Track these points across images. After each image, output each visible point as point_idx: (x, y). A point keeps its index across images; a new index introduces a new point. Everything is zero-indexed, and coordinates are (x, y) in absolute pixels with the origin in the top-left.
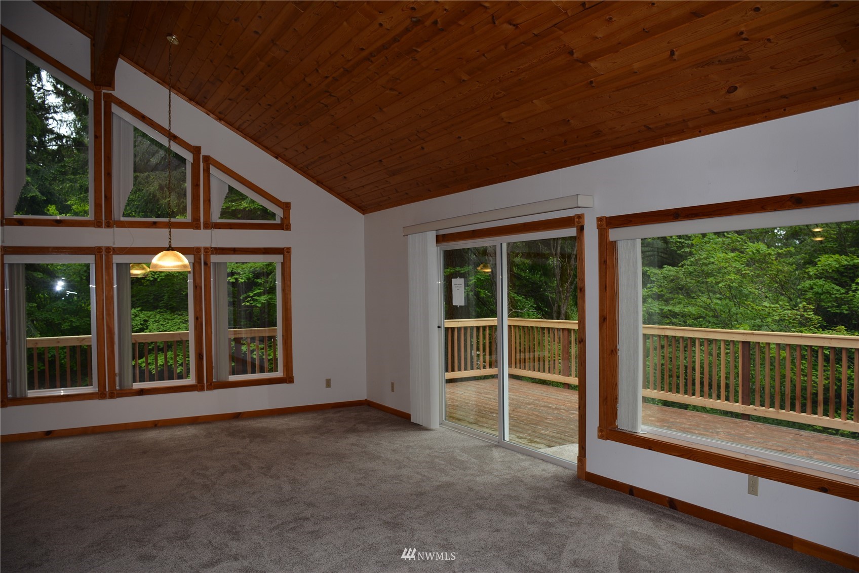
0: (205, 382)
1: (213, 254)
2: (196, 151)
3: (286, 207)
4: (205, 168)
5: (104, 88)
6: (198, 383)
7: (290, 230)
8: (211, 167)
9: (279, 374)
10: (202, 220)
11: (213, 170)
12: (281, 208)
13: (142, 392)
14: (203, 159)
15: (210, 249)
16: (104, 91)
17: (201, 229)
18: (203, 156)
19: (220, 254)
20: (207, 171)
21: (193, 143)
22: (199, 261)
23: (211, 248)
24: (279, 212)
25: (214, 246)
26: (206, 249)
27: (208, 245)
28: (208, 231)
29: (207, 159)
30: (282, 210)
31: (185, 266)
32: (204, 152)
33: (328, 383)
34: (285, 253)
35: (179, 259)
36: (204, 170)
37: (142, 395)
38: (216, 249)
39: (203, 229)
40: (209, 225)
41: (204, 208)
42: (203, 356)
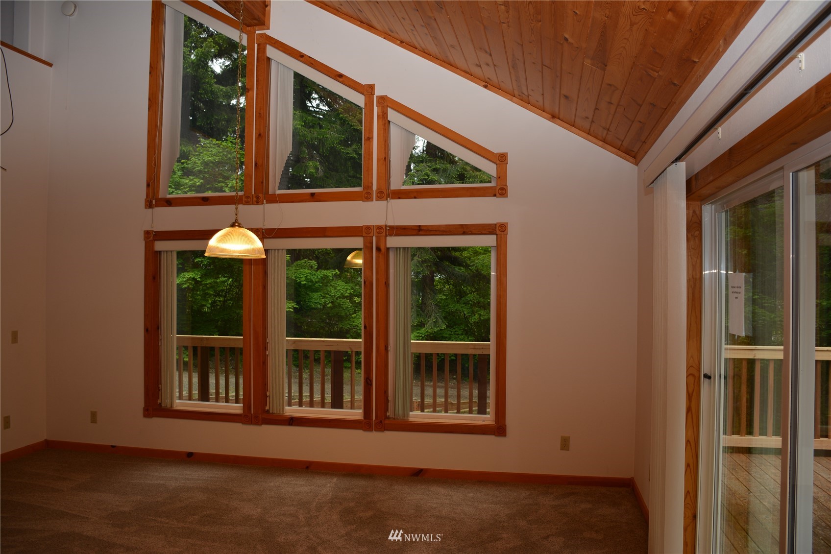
0: (374, 418)
1: (391, 235)
2: (368, 90)
3: (501, 159)
4: (381, 114)
5: (257, 28)
6: (365, 417)
7: (507, 197)
8: (389, 111)
9: (487, 419)
10: (375, 187)
11: (392, 115)
12: (493, 162)
14: (378, 102)
15: (384, 228)
16: (258, 32)
17: (372, 201)
18: (377, 96)
19: (398, 234)
20: (383, 118)
21: (364, 81)
22: (370, 245)
23: (386, 226)
24: (489, 168)
25: (390, 223)
26: (379, 228)
27: (382, 223)
28: (383, 203)
29: (385, 102)
30: (495, 166)
31: (258, 250)
32: (378, 92)
33: (565, 444)
34: (498, 232)
35: (251, 240)
36: (379, 116)
37: (292, 425)
38: (392, 228)
39: (376, 200)
40: (384, 194)
41: (378, 170)
42: (371, 381)
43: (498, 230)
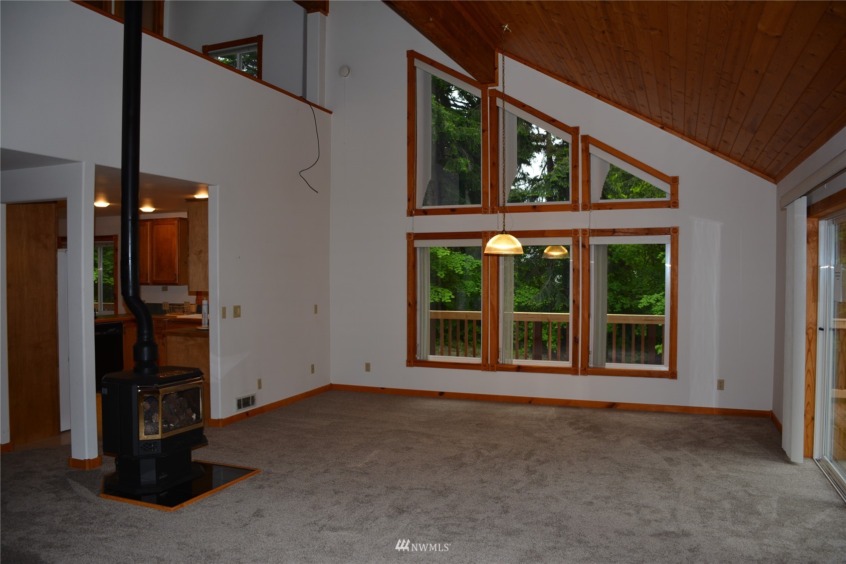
0: (580, 366)
1: (593, 236)
2: (574, 131)
3: (674, 181)
4: (584, 148)
5: (489, 85)
6: (573, 366)
7: (678, 208)
8: (591, 146)
9: (664, 368)
10: (580, 201)
11: (592, 149)
12: (668, 183)
13: (519, 369)
14: (582, 140)
15: (588, 231)
16: (489, 88)
17: (579, 211)
18: (581, 136)
19: (598, 236)
20: (586, 151)
21: (571, 124)
22: (577, 243)
23: (589, 229)
24: (666, 188)
25: (592, 228)
26: (584, 231)
27: (586, 227)
28: (587, 213)
29: (587, 139)
30: (670, 186)
31: (517, 249)
32: (582, 132)
35: (513, 243)
36: (582, 150)
37: (519, 371)
38: (594, 231)
39: (582, 211)
40: (587, 206)
41: (582, 189)
42: (578, 340)
43: (673, 232)
